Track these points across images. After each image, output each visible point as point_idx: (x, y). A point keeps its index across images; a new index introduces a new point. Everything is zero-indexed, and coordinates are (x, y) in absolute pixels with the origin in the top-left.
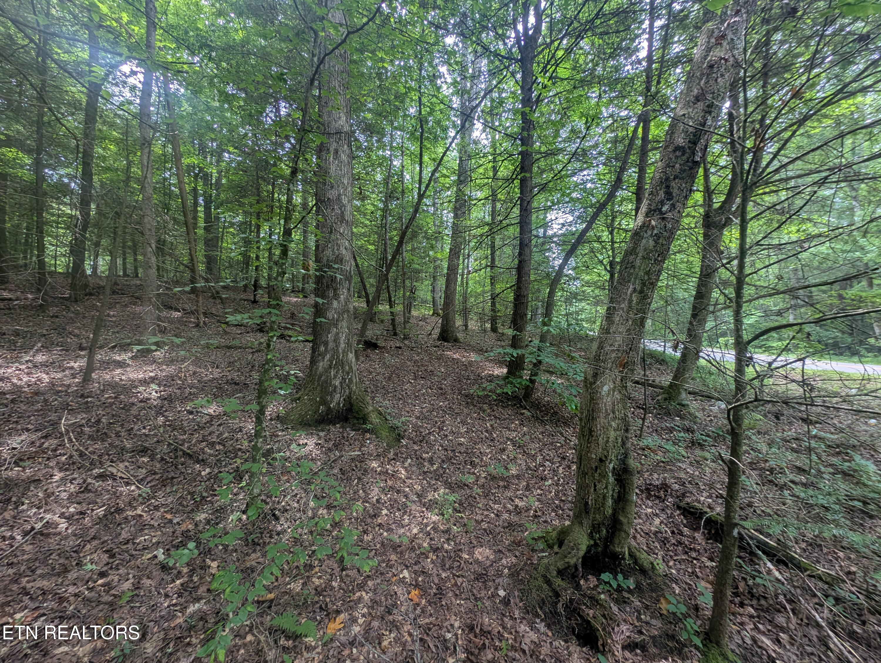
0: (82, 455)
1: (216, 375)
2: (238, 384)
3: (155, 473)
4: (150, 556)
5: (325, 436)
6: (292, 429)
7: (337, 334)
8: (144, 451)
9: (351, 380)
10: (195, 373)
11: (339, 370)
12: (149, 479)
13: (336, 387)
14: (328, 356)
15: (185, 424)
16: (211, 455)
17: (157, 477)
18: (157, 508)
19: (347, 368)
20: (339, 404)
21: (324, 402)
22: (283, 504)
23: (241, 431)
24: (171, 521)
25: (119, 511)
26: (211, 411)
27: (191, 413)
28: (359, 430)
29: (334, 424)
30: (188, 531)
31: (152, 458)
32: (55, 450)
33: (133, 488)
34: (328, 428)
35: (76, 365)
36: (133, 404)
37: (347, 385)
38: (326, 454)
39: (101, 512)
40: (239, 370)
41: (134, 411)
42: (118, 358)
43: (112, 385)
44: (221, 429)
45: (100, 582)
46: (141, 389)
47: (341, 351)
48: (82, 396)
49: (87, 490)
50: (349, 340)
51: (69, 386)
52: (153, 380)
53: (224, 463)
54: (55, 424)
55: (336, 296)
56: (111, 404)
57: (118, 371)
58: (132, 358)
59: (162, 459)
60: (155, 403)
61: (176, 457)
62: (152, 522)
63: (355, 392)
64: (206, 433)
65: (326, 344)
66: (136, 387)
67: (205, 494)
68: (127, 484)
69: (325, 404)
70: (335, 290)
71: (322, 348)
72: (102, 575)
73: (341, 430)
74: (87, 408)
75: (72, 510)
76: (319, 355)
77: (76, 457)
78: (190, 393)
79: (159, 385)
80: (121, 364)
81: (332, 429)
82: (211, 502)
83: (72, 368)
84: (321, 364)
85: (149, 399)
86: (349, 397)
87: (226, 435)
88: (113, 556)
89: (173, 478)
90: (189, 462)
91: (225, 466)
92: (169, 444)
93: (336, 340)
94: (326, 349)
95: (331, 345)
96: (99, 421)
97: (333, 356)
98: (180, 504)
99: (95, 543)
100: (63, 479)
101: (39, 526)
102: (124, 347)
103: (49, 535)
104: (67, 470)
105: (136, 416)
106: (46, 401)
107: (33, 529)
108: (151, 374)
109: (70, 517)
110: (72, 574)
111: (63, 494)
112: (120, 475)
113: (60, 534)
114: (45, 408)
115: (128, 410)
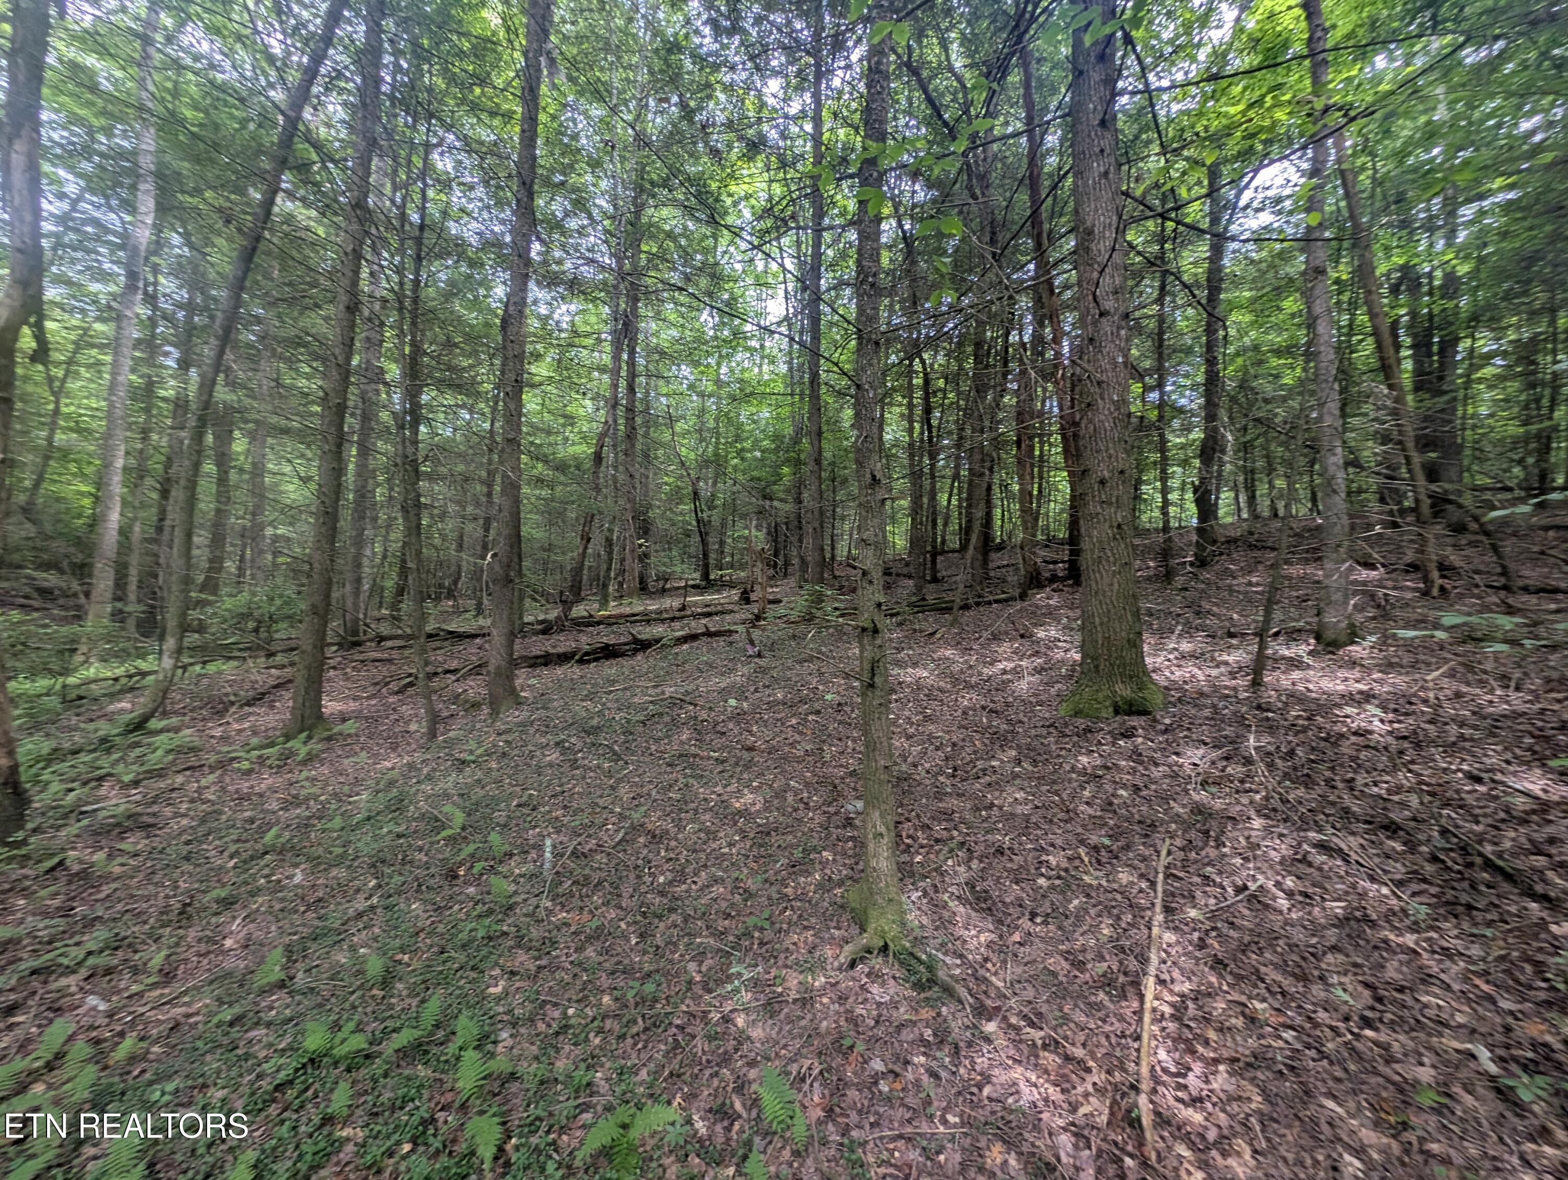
0: (1283, 801)
1: (1523, 707)
3: (1426, 881)
4: (1459, 1045)
10: (1458, 695)
12: (1415, 887)
15: (1470, 799)
18: (1448, 953)
24: (1491, 999)
25: (1370, 922)
26: (1534, 788)
27: (1477, 779)
35: (1230, 659)
36: (1342, 736)
39: (1337, 908)
41: (1346, 748)
42: (1287, 653)
45: (1368, 1033)
46: (1349, 710)
48: (1259, 707)
52: (1368, 697)
54: (1236, 741)
56: (1305, 730)
57: (1296, 675)
58: (1310, 653)
59: (1436, 859)
60: (1385, 741)
61: (1469, 865)
62: (1445, 978)
64: (1539, 837)
66: (1338, 706)
68: (1374, 879)
72: (1367, 1023)
75: (1290, 883)
77: (1275, 801)
79: (1385, 709)
80: (1295, 663)
85: (1371, 732)
88: (1379, 999)
89: (1471, 907)
90: (1507, 887)
92: (1445, 833)
98: (1508, 973)
99: (1341, 958)
100: (1265, 828)
101: (1253, 886)
102: (1293, 635)
103: (1267, 906)
104: (1267, 817)
105: (1354, 759)
106: (1214, 706)
107: (1245, 888)
108: (1360, 686)
109: (1290, 894)
110: (1317, 990)
111: (1273, 854)
112: (1354, 856)
113: (1281, 912)
114: (1216, 716)
115: (1335, 744)
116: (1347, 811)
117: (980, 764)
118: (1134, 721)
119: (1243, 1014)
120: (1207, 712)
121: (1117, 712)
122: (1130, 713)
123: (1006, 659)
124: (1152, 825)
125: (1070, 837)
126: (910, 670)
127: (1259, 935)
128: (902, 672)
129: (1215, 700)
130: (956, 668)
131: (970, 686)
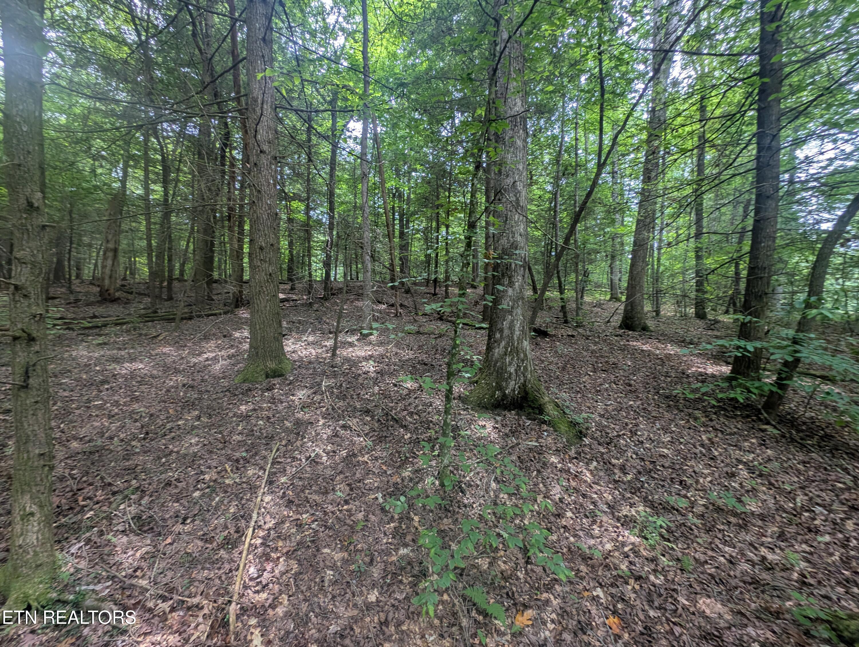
0: (333, 409)
1: (411, 356)
2: (426, 364)
3: (374, 431)
4: (373, 497)
5: (502, 421)
6: (472, 410)
7: (512, 321)
8: (367, 412)
9: (526, 368)
10: (396, 354)
11: (514, 357)
12: (371, 434)
13: (511, 374)
14: (503, 343)
15: (392, 393)
16: (411, 423)
17: (376, 434)
18: (376, 459)
19: (522, 355)
20: (514, 391)
21: (499, 387)
22: (468, 478)
23: (431, 405)
24: (385, 472)
25: (355, 455)
26: (409, 386)
27: (395, 385)
28: (534, 420)
29: (510, 411)
30: (397, 483)
31: (373, 417)
32: (319, 403)
33: (362, 439)
34: (503, 413)
35: (328, 344)
36: (360, 375)
37: (522, 373)
38: (504, 439)
39: (344, 453)
40: (426, 353)
41: (360, 381)
42: (349, 340)
43: (347, 360)
44: (417, 401)
45: (345, 507)
46: (364, 363)
47: (516, 338)
48: (332, 366)
49: (336, 436)
50: (523, 327)
51: (325, 359)
52: (371, 356)
53: (420, 431)
54: (319, 384)
55: (511, 284)
56: (348, 373)
57: (351, 349)
58: (357, 340)
59: (379, 421)
60: (373, 375)
61: (387, 420)
62: (374, 470)
63: (530, 381)
64: (407, 404)
65: (501, 331)
66: (361, 362)
67: (408, 455)
68: (359, 436)
69: (501, 389)
70: (510, 277)
71: (498, 335)
72: (346, 502)
73: (516, 417)
74: (335, 375)
75: (329, 448)
76: (495, 342)
77: (330, 410)
78: (394, 370)
79: (375, 361)
80: (351, 345)
81: (508, 415)
82: (413, 464)
83: (326, 346)
84: (497, 350)
85: (369, 372)
86: (524, 385)
87: (420, 407)
88: (351, 489)
89: (386, 437)
90: (396, 426)
91: (421, 434)
92: (383, 409)
93: (511, 327)
94: (501, 336)
95: (506, 332)
96: (341, 385)
97: (508, 343)
98: (391, 459)
99: (342, 476)
100: (324, 424)
101: (313, 455)
102: (352, 332)
103: (317, 463)
104: (326, 418)
105: (361, 384)
106: (314, 368)
107: (310, 456)
108: (370, 353)
109: (328, 453)
110: (330, 497)
111: (325, 435)
112: (354, 427)
113: (323, 464)
114: (315, 374)
115: (357, 379)
116: (355, 408)
117: (169, 426)
118: (276, 381)
119: (297, 525)
120: (311, 371)
121: (267, 377)
122: (274, 377)
123: (209, 352)
124: (272, 437)
125: (223, 459)
126: (126, 365)
127: (312, 479)
128: (118, 368)
129: (315, 365)
130: (170, 360)
131: (177, 371)
